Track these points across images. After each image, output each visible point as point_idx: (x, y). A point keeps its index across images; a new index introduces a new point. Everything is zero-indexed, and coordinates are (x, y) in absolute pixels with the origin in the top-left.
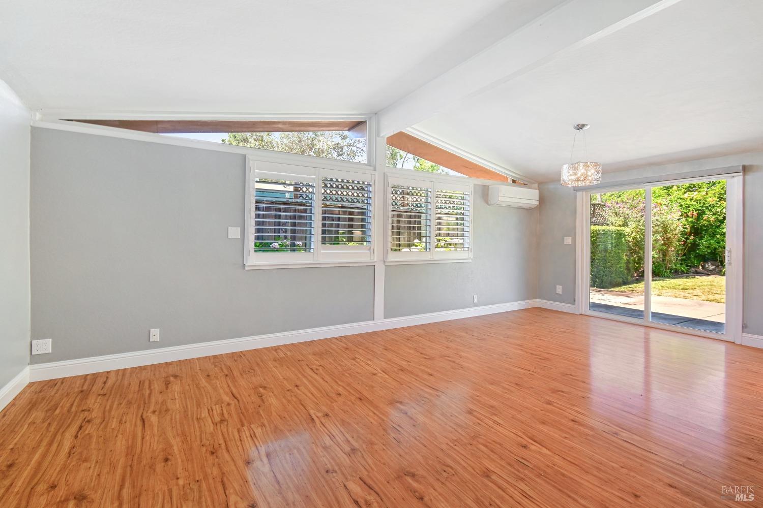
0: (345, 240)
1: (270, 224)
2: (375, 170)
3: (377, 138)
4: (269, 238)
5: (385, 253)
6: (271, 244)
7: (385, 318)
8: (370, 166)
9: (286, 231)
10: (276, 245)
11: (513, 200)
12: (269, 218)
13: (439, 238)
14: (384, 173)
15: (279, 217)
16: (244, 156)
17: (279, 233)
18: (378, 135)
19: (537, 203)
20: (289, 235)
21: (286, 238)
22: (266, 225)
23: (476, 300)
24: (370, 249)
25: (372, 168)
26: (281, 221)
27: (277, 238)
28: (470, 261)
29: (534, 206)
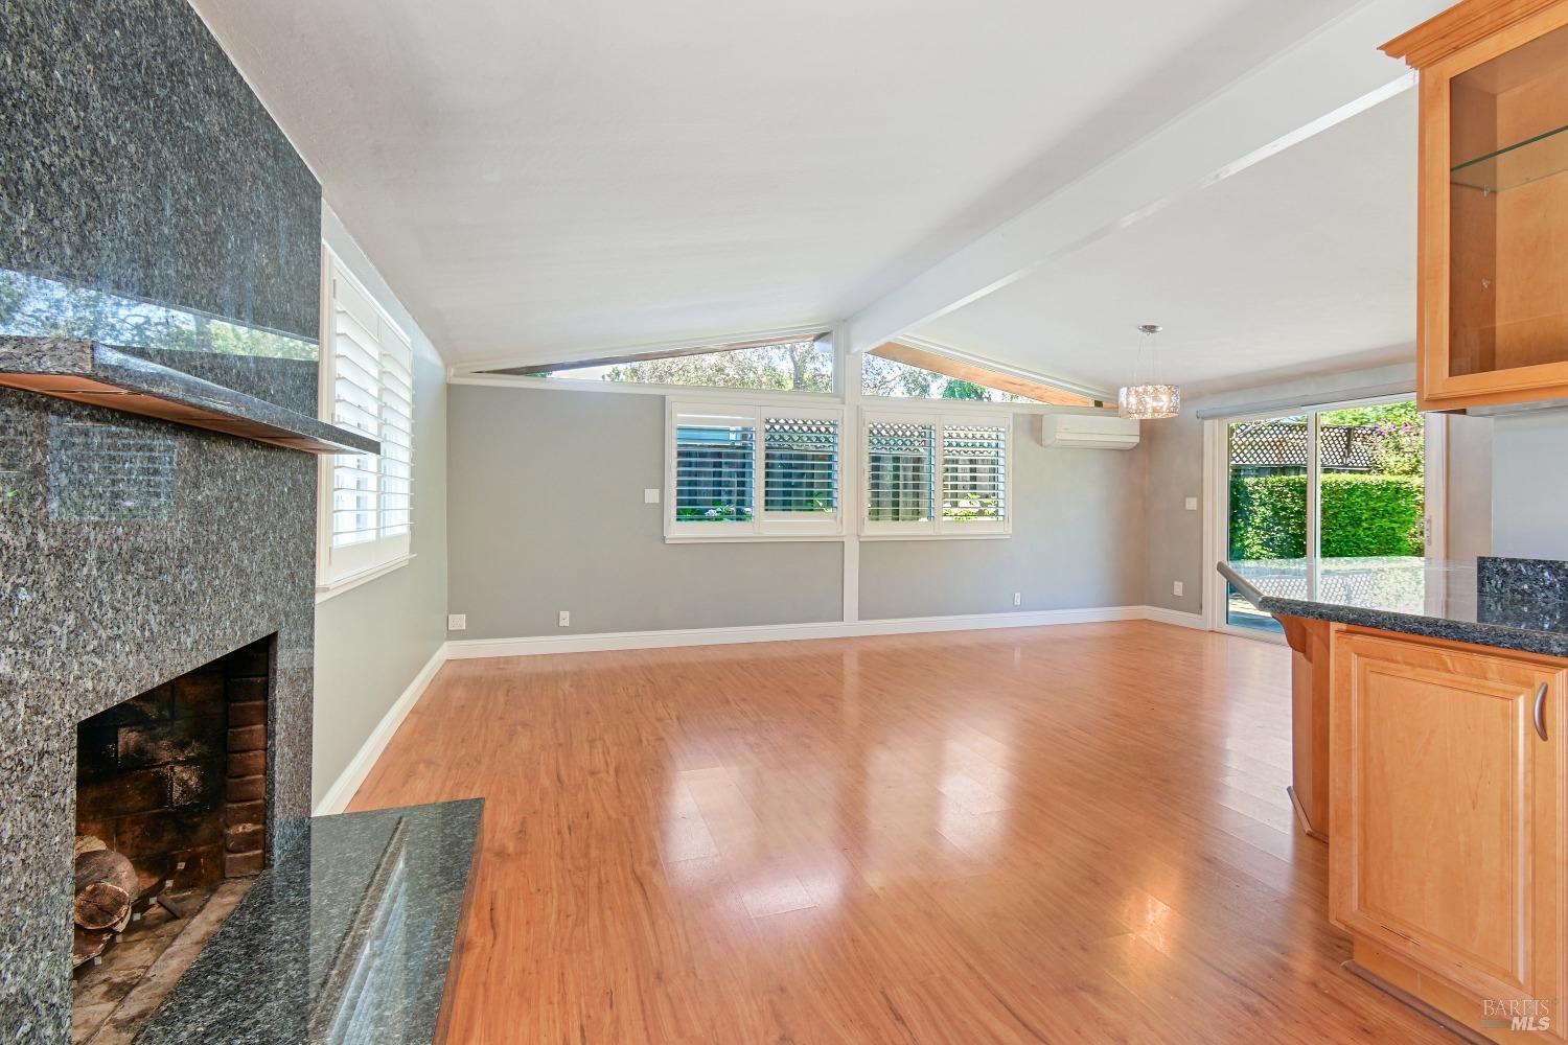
0: (821, 504)
1: (706, 484)
2: (844, 403)
3: (847, 357)
4: (706, 503)
5: (861, 523)
6: (707, 510)
7: (860, 619)
8: (837, 397)
9: (730, 493)
10: (712, 513)
11: (1088, 438)
12: (705, 476)
13: (986, 501)
14: (858, 407)
15: (720, 474)
16: (663, 398)
17: (720, 495)
18: (848, 352)
19: (1137, 440)
20: (734, 498)
21: (729, 502)
22: (699, 486)
23: (1019, 601)
24: (836, 518)
25: (838, 400)
26: (723, 479)
27: (716, 503)
28: (1008, 537)
29: (1132, 446)
